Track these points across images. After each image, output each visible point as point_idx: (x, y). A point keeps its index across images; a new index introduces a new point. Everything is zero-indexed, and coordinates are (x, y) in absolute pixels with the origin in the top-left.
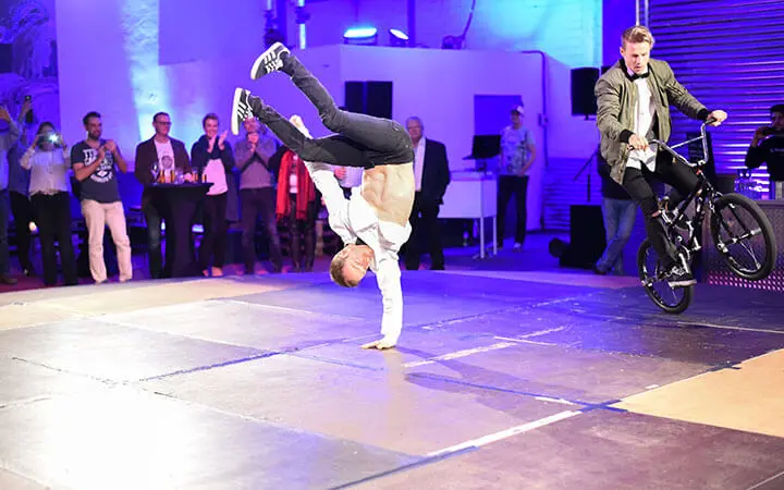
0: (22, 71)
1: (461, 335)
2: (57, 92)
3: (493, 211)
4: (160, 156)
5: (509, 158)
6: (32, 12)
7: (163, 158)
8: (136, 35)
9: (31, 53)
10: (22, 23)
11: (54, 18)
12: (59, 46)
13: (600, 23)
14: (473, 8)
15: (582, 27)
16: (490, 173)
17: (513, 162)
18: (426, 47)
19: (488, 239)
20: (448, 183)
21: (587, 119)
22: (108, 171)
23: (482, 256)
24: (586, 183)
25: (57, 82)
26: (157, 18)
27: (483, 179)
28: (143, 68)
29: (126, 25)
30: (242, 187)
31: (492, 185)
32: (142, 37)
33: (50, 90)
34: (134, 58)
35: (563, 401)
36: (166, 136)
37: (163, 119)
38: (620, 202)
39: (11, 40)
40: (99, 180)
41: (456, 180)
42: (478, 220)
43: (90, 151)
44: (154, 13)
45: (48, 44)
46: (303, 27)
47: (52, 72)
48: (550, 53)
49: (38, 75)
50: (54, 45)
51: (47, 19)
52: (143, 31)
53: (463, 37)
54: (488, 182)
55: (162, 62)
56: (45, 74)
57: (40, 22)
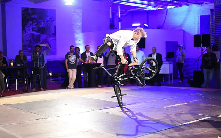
0: (47, 33)
1: (174, 101)
2: (56, 39)
3: (172, 72)
4: (87, 56)
5: (179, 58)
6: (50, 18)
7: (88, 57)
8: (76, 25)
9: (50, 29)
10: (47, 21)
11: (55, 20)
12: (57, 28)
13: (199, 22)
14: (165, 18)
15: (194, 24)
16: (171, 62)
17: (180, 59)
18: (152, 28)
19: (171, 79)
20: (162, 64)
21: (198, 48)
22: (74, 61)
23: (169, 84)
24: (197, 65)
25: (56, 37)
26: (81, 20)
27: (169, 64)
28: (78, 33)
29: (74, 22)
30: (108, 64)
31: (172, 65)
32: (77, 25)
33: (54, 39)
34: (75, 31)
35: (206, 115)
36: (89, 51)
37: (88, 47)
38: (208, 70)
39: (45, 26)
40: (72, 63)
41: (164, 64)
42: (168, 74)
43: (70, 56)
44: (81, 19)
45: (54, 27)
46: (120, 23)
47: (55, 34)
48: (186, 30)
49: (51, 35)
50: (55, 27)
51: (53, 20)
52: (77, 24)
53: (163, 26)
54: (170, 64)
55: (83, 32)
56: (53, 35)
57: (52, 21)
